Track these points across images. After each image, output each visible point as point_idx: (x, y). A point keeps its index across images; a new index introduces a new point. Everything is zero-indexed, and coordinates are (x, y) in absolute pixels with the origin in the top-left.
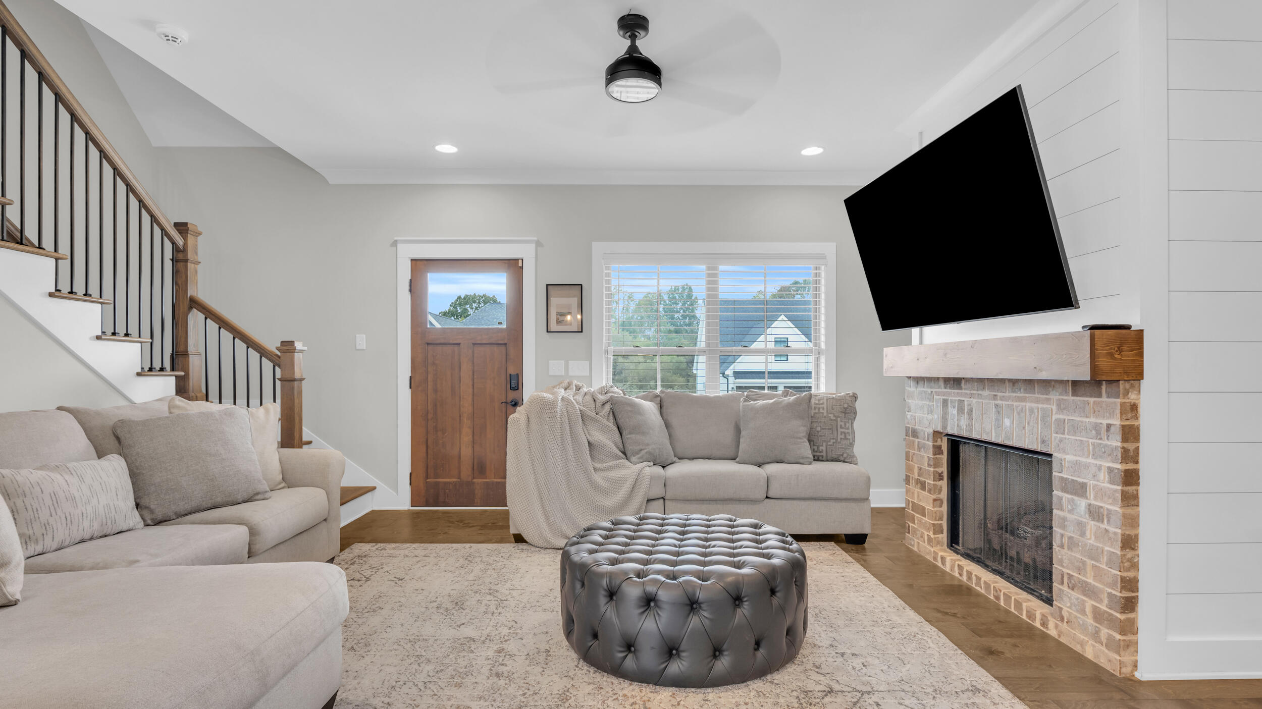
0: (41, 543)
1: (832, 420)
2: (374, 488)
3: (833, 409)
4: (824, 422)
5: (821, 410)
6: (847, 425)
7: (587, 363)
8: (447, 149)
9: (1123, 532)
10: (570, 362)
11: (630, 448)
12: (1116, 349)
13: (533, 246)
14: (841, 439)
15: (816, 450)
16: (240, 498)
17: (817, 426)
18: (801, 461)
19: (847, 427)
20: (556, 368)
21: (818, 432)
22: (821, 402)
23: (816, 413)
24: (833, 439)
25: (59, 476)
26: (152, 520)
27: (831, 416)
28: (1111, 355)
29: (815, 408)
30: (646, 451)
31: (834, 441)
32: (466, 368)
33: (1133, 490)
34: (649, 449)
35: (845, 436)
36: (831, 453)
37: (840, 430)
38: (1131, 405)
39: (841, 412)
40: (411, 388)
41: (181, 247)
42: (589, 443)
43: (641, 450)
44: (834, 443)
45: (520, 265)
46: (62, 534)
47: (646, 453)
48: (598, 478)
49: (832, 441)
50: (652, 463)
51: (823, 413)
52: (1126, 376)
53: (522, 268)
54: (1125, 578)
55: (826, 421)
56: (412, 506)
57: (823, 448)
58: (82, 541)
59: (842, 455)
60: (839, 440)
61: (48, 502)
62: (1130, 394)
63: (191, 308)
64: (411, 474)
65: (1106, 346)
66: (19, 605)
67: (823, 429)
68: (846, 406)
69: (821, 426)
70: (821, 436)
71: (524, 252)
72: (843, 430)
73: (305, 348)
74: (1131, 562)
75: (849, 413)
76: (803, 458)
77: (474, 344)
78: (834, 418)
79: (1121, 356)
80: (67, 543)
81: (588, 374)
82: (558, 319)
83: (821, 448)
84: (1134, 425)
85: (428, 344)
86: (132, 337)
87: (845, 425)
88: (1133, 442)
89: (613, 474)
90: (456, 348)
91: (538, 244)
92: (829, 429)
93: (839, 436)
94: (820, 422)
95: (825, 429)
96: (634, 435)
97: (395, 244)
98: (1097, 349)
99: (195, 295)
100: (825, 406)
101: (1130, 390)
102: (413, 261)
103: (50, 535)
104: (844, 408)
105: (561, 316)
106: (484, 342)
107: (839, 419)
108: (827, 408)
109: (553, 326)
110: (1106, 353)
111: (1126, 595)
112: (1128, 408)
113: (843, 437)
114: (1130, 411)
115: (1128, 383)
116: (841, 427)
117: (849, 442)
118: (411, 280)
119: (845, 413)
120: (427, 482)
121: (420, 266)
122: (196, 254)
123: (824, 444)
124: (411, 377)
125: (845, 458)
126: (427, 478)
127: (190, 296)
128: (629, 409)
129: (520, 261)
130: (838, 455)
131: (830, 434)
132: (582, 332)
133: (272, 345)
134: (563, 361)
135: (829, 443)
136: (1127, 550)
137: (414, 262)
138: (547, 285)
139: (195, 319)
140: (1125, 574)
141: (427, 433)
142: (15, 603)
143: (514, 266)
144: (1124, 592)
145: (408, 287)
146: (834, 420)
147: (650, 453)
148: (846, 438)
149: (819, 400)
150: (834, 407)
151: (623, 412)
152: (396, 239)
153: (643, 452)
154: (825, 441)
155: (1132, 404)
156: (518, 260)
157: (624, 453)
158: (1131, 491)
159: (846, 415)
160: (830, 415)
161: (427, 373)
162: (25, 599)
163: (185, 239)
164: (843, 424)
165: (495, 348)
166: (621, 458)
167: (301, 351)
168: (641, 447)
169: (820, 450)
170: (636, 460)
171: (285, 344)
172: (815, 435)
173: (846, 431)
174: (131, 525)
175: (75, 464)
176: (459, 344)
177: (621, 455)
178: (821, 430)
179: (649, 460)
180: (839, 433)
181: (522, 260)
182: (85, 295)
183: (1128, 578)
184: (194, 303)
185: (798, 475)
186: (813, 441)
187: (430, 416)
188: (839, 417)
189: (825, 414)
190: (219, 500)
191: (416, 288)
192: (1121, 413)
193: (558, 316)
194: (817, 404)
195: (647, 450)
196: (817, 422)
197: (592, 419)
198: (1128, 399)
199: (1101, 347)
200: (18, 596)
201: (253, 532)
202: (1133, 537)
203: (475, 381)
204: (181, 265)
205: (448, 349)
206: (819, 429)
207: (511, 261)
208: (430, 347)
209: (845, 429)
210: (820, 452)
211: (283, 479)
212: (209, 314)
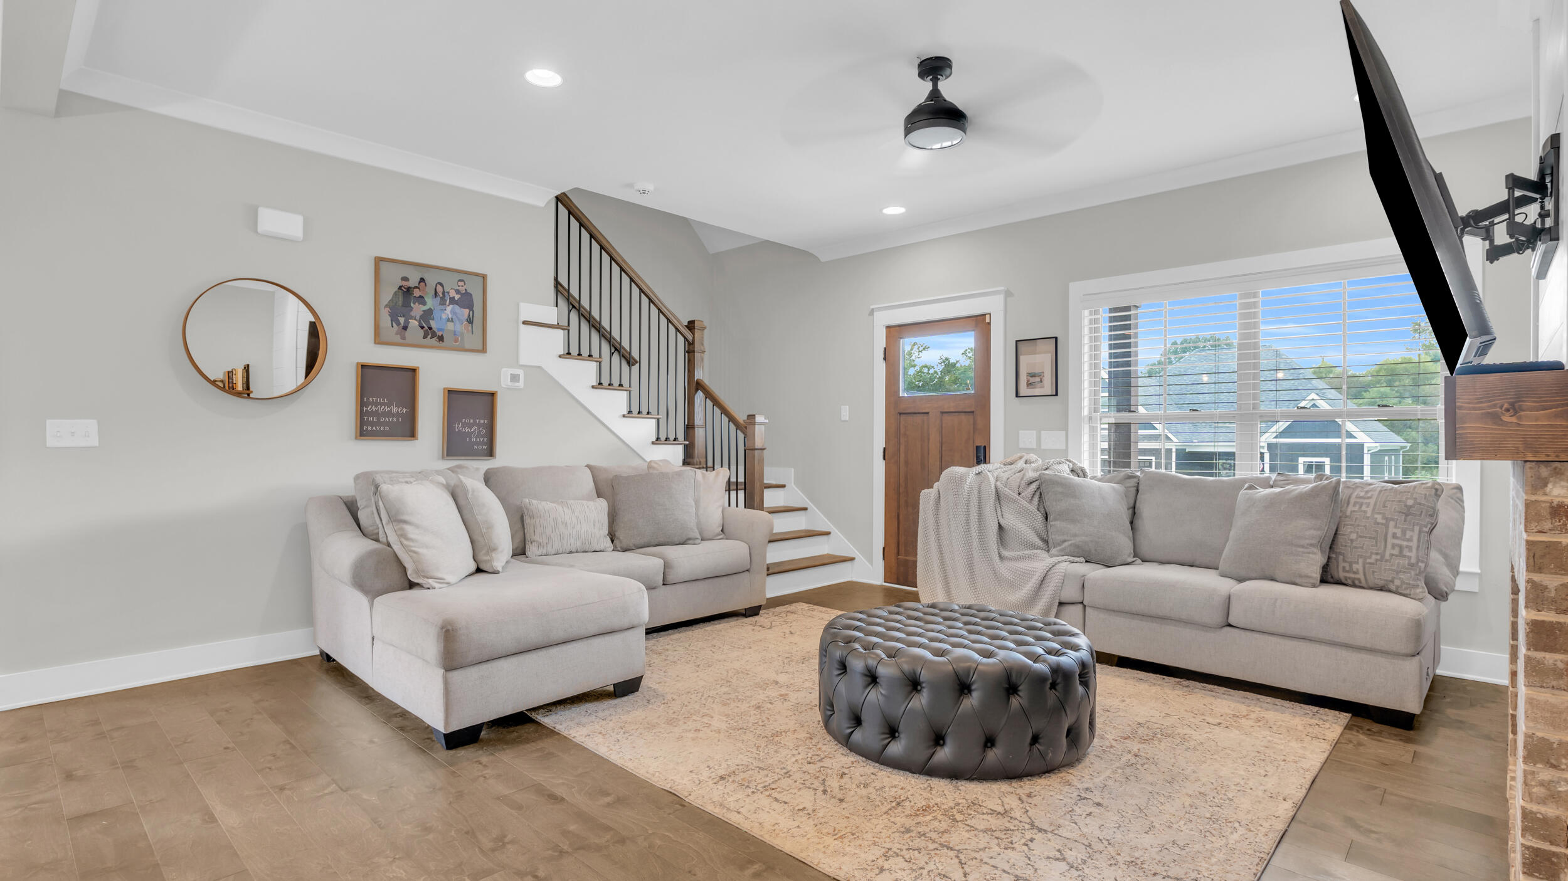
0: (545, 548)
1: (1378, 524)
2: (852, 559)
3: (1384, 506)
4: (1365, 526)
5: (1364, 508)
6: (1408, 534)
7: (1064, 432)
8: (894, 210)
9: (1530, 732)
10: (1043, 432)
11: (1053, 537)
12: (1506, 406)
13: (1001, 297)
14: (1392, 555)
15: (1347, 568)
16: (676, 540)
17: (1351, 532)
18: (1298, 580)
19: (1407, 537)
20: (1027, 438)
21: (1352, 541)
22: (1369, 495)
23: (1354, 511)
24: (1377, 554)
25: (561, 508)
26: (621, 547)
27: (1379, 518)
28: (1495, 418)
29: (1355, 504)
30: (1070, 542)
31: (1378, 557)
32: (934, 438)
33: (1556, 661)
34: (1078, 540)
35: (1401, 551)
36: (1372, 577)
37: (1390, 541)
38: (1552, 507)
39: (1400, 512)
40: (884, 459)
41: (691, 341)
42: (1000, 526)
43: (1065, 541)
44: (1377, 560)
45: (988, 321)
46: (557, 545)
47: (1071, 545)
48: (1004, 569)
49: (1374, 557)
50: (1082, 559)
51: (1365, 512)
52: (1530, 454)
53: (989, 324)
54: (1531, 812)
55: (1367, 525)
56: (885, 582)
57: (1357, 567)
58: (571, 552)
59: (1392, 581)
60: (1387, 557)
61: (552, 523)
62: (1550, 486)
63: (697, 390)
64: (884, 548)
65: (1481, 402)
66: (500, 574)
67: (1361, 537)
68: (1410, 502)
69: (1357, 533)
70: (1355, 547)
71: (991, 305)
72: (1396, 541)
73: (767, 421)
74: (1549, 789)
75: (1414, 515)
76: (1301, 576)
77: (942, 413)
78: (1384, 521)
79: (1520, 418)
80: (561, 552)
81: (1065, 448)
82: (1028, 381)
83: (1355, 567)
84: (1560, 543)
85: (900, 414)
86: (651, 415)
87: (1404, 532)
88: (1556, 573)
89: (1022, 565)
90: (925, 417)
91: (1008, 294)
92: (1370, 538)
93: (1388, 552)
94: (1358, 525)
95: (1366, 537)
96: (1059, 522)
97: (872, 312)
98: (1460, 408)
99: (701, 378)
100: (1372, 501)
101: (1551, 479)
102: (888, 327)
103: (551, 544)
104: (1406, 506)
105: (1032, 377)
106: (952, 410)
107: (1392, 524)
108: (1375, 504)
109: (1023, 390)
110: (1482, 414)
111: (1536, 846)
112: (1545, 513)
113: (1396, 551)
114: (1548, 516)
115: (1546, 467)
116: (1394, 536)
117: (1407, 562)
118: (885, 349)
119: (1407, 515)
120: (898, 559)
121: (895, 332)
122: (703, 344)
123: (1361, 561)
124: (885, 448)
125: (1397, 587)
126: (898, 553)
127: (697, 380)
128: (1060, 489)
129: (988, 316)
130: (1387, 580)
131: (1372, 546)
132: (1057, 395)
133: (741, 418)
134: (1035, 432)
135: (1368, 561)
136: (1538, 765)
137: (888, 329)
138: (1017, 341)
139: (699, 396)
140: (1534, 807)
141: (899, 507)
142: (498, 572)
143: (980, 323)
144: (1530, 838)
145: (882, 356)
146: (1382, 524)
147: (1077, 546)
148: (1401, 555)
149: (1367, 492)
150: (1388, 504)
151: (1050, 494)
152: (872, 307)
153: (1066, 544)
154: (1361, 556)
155: (1555, 504)
156: (985, 315)
157: (1046, 542)
158: (1551, 662)
159: (1409, 518)
160: (1376, 516)
161: (899, 443)
162: (502, 572)
163: (693, 334)
164: (1399, 532)
165: (963, 417)
166: (1038, 548)
167: (761, 424)
168: (1065, 537)
169: (1354, 570)
170: (1056, 553)
171: (750, 417)
172: (1346, 546)
173: (1405, 543)
174: (602, 548)
175: (572, 501)
176: (928, 413)
177: (1041, 544)
178: (1357, 538)
179: (1078, 555)
180: (1389, 546)
181: (990, 314)
182: (609, 385)
183: (1539, 815)
184: (699, 386)
185: (1276, 600)
186: (1343, 554)
187: (902, 490)
188: (1392, 519)
189: (1369, 514)
190: (662, 540)
191: (889, 356)
192: (1526, 519)
193: (1029, 378)
194: (1361, 497)
195: (1073, 542)
196: (1351, 525)
197: (1010, 500)
198: (1546, 494)
199: (1469, 403)
200: (500, 569)
201: (667, 566)
202: (1555, 746)
203: (943, 453)
204: (691, 354)
205: (919, 418)
206: (1353, 536)
207: (979, 318)
208: (903, 417)
209: (1404, 540)
210: (1355, 573)
211: (722, 531)
212: (709, 395)
